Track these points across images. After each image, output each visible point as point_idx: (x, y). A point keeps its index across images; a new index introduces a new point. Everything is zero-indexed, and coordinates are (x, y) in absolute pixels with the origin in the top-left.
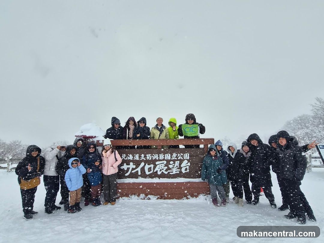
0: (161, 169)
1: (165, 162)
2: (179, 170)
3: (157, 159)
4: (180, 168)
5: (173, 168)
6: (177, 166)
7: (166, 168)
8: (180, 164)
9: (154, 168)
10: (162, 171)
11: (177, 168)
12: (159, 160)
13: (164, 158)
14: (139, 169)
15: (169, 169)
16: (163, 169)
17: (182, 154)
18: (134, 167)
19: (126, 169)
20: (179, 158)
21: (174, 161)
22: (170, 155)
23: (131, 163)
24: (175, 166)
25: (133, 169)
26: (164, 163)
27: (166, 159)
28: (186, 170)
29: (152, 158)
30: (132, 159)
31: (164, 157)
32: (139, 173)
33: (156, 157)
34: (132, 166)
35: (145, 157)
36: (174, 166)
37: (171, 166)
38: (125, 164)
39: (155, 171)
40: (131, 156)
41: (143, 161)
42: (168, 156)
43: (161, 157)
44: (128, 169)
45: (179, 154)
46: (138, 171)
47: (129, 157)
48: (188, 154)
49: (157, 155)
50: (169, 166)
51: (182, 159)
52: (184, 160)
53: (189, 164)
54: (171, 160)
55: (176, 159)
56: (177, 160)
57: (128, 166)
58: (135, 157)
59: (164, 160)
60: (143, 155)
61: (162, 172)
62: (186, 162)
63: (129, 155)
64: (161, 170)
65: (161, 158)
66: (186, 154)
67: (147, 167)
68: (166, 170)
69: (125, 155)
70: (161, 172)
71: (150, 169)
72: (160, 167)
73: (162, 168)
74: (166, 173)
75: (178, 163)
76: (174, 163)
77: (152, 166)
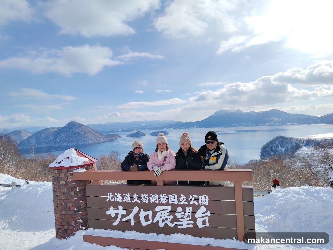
0: (163, 218)
1: (170, 208)
2: (193, 222)
3: (157, 202)
4: (194, 219)
5: (182, 218)
6: (189, 216)
7: (172, 217)
8: (194, 213)
9: (154, 216)
10: (166, 221)
11: (188, 219)
12: (161, 204)
13: (167, 201)
14: (131, 217)
15: (175, 219)
16: (167, 219)
17: (196, 196)
18: (125, 212)
19: (113, 216)
20: (191, 203)
21: (184, 207)
22: (176, 196)
23: (120, 207)
24: (186, 216)
25: (123, 216)
26: (167, 209)
27: (170, 203)
28: (204, 222)
29: (149, 200)
30: (120, 201)
31: (168, 199)
32: (132, 223)
33: (154, 198)
34: (121, 211)
35: (139, 198)
36: (184, 214)
37: (178, 215)
38: (112, 208)
39: (155, 221)
40: (119, 195)
41: (136, 204)
42: (173, 199)
43: (164, 199)
44: (117, 215)
45: (191, 197)
46: (130, 220)
47: (117, 197)
48: (207, 197)
49: (157, 196)
50: (176, 214)
51: (197, 204)
52: (199, 206)
53: (208, 214)
54: (178, 206)
55: (187, 203)
56: (189, 206)
57: (117, 212)
58: (125, 198)
59: (167, 204)
60: (136, 196)
61: (166, 224)
62: (203, 209)
63: (116, 194)
64: (163, 221)
65: (162, 201)
66: (203, 196)
67: (143, 214)
68: (172, 221)
69: (111, 194)
70: (164, 223)
71: (147, 218)
72: (163, 215)
73: (165, 218)
74: (172, 225)
75: (191, 211)
76: (184, 210)
77: (150, 213)
